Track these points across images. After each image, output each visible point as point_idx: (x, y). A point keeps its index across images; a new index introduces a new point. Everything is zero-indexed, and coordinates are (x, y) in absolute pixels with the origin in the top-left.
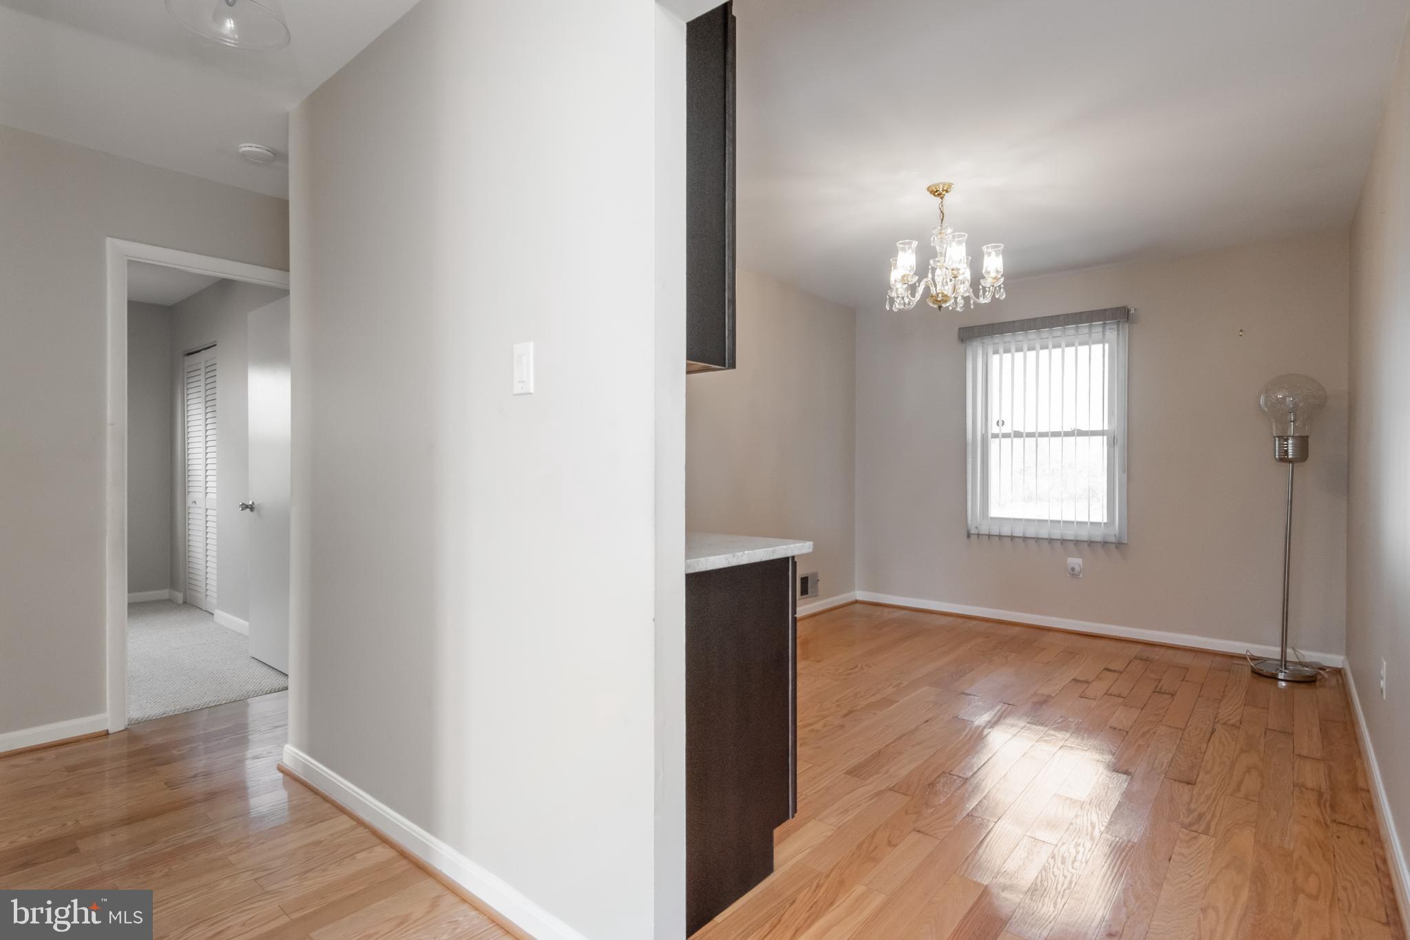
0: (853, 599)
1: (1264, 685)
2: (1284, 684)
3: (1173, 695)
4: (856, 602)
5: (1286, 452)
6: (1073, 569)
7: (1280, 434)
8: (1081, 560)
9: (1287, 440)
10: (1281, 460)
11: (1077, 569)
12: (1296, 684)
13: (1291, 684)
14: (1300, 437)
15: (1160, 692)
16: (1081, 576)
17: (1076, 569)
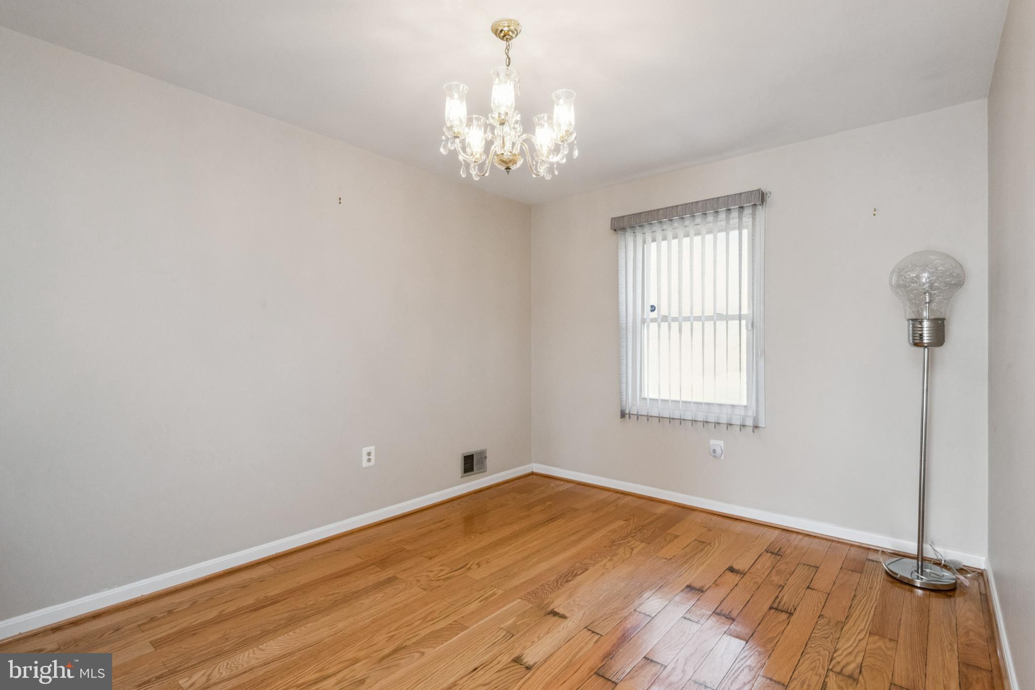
0: (529, 471)
1: (898, 592)
2: (920, 592)
3: (791, 614)
4: (532, 474)
5: (921, 335)
6: (714, 451)
7: (914, 317)
8: (722, 442)
9: (921, 323)
10: (916, 345)
11: (719, 451)
12: (933, 594)
13: (928, 593)
14: (934, 319)
15: (776, 609)
16: (722, 458)
17: (717, 452)
